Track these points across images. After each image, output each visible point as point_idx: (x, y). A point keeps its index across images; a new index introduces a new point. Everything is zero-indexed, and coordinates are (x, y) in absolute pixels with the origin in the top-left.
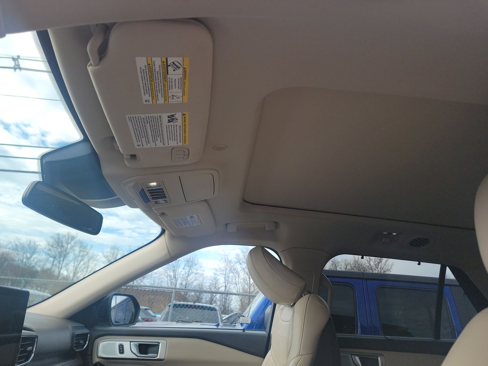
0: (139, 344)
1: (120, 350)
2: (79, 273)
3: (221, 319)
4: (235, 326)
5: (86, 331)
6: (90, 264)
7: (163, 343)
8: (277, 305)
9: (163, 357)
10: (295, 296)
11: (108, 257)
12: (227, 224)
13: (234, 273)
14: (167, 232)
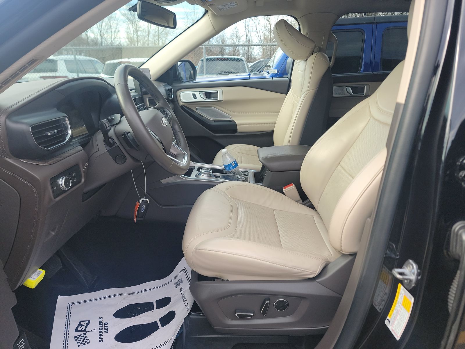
0: (205, 93)
1: (194, 97)
2: (105, 34)
3: (248, 67)
4: (263, 74)
5: (171, 87)
6: (111, 24)
7: (220, 91)
8: (295, 61)
9: (222, 99)
10: (307, 55)
11: (127, 15)
12: (255, 2)
13: (254, 20)
14: (209, 12)
